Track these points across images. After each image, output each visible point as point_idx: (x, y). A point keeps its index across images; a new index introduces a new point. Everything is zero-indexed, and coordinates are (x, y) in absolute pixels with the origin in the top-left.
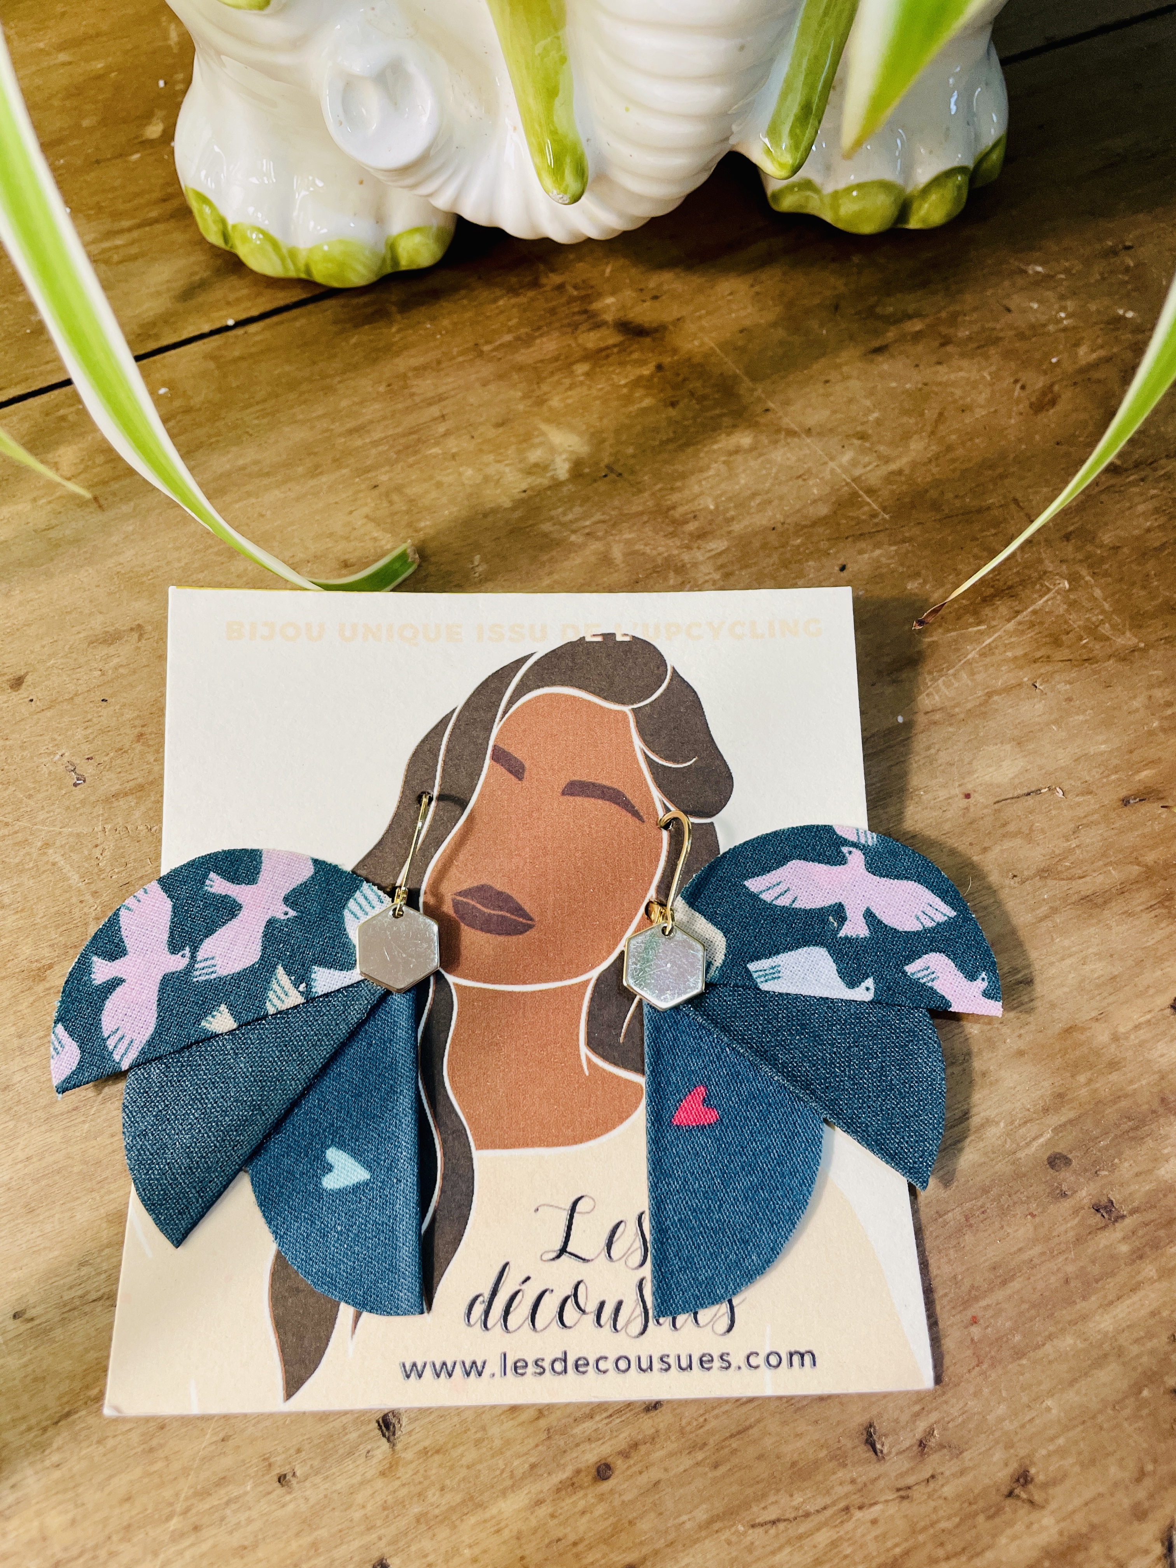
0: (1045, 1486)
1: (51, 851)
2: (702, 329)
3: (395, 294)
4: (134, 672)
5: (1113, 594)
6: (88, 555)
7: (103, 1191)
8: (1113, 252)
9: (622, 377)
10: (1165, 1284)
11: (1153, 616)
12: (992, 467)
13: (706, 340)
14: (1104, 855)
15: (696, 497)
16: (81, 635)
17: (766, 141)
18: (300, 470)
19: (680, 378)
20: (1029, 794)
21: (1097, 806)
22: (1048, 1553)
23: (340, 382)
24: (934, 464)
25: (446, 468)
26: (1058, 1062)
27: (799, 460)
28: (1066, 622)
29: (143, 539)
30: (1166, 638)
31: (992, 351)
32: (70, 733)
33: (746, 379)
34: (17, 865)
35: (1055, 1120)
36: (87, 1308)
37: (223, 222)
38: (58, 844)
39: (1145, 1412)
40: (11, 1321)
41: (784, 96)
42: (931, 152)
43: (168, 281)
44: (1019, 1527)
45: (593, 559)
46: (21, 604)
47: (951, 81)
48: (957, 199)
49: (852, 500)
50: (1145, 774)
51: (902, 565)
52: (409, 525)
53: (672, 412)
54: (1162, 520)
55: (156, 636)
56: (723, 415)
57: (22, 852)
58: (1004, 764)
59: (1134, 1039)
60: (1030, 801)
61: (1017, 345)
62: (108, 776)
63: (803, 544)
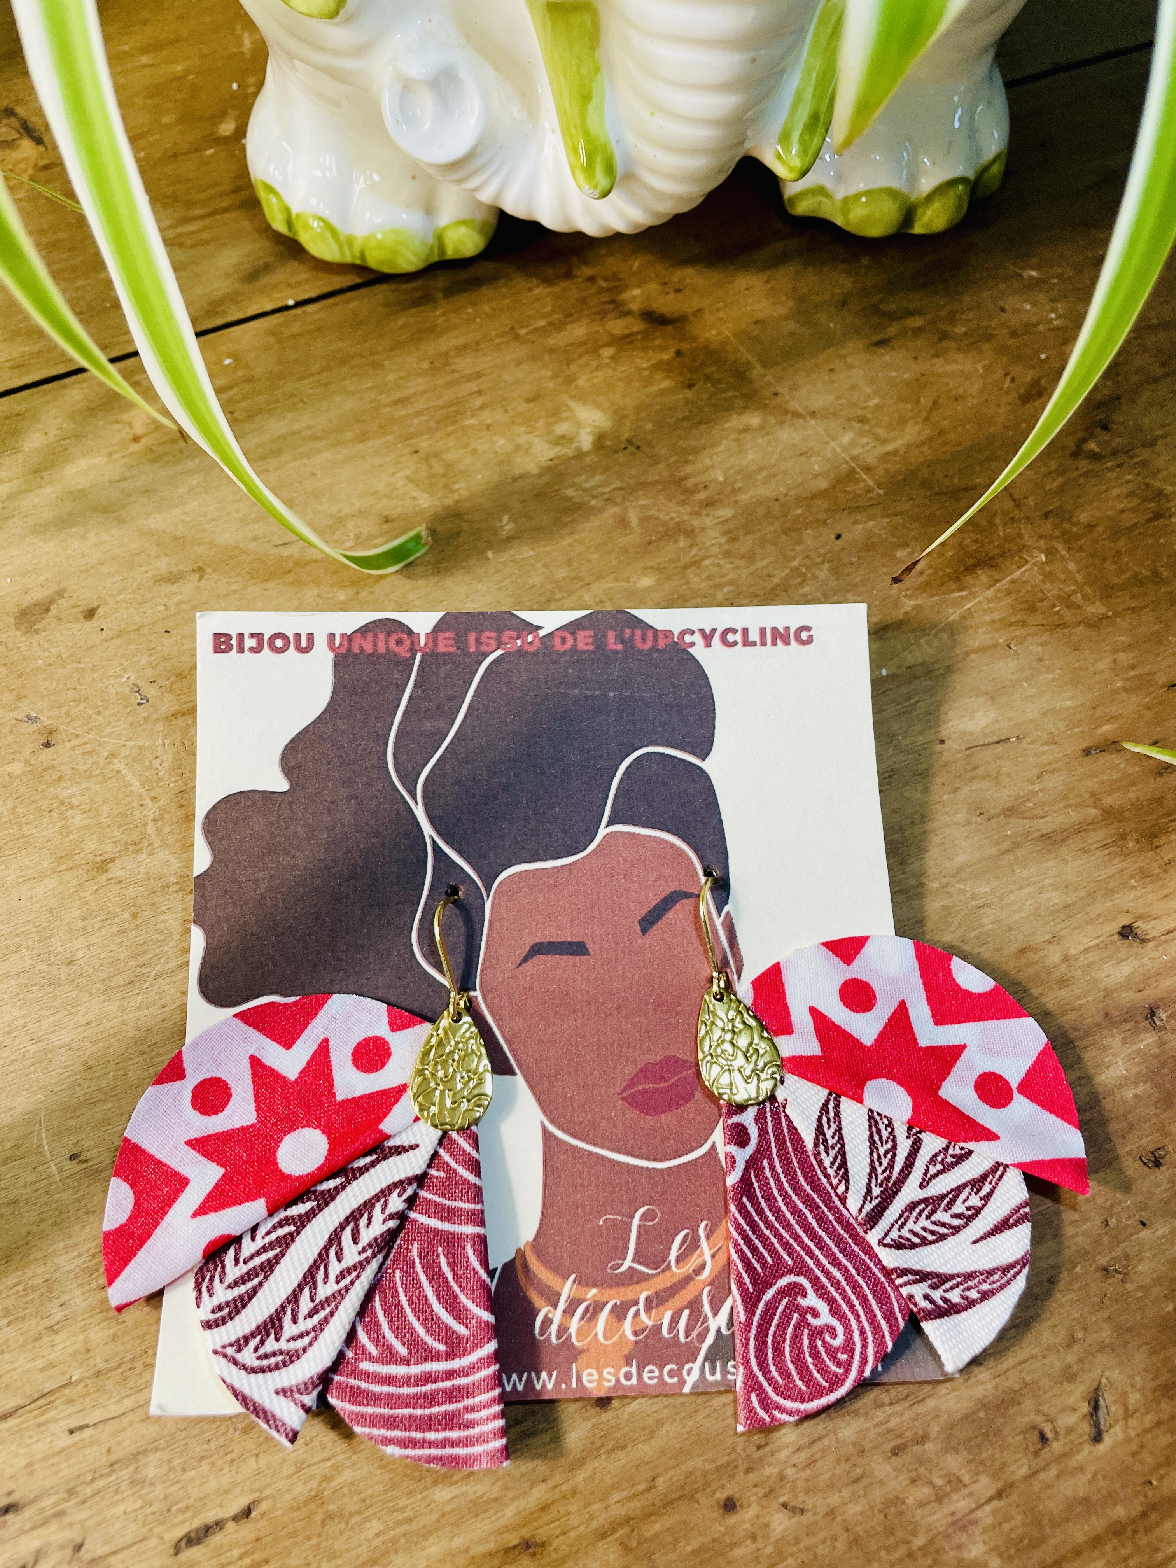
1: (116, 761)
2: (719, 320)
3: (441, 281)
5: (1087, 567)
6: (156, 505)
7: (153, 1054)
9: (644, 361)
11: (1121, 588)
12: (980, 451)
13: (723, 330)
14: (1065, 798)
16: (149, 574)
17: (779, 148)
18: (349, 435)
19: (697, 364)
20: (998, 742)
21: (1060, 755)
22: (983, 1404)
23: (388, 358)
24: (926, 446)
25: (481, 437)
27: (802, 439)
28: (1041, 591)
29: (207, 492)
30: (1132, 608)
31: (986, 346)
32: (135, 659)
33: (757, 365)
34: (86, 771)
37: (288, 211)
38: (122, 755)
39: (1077, 1286)
40: (68, 1162)
41: (795, 106)
42: (934, 163)
43: (237, 264)
45: (610, 521)
46: (95, 545)
47: (956, 99)
48: (958, 208)
49: (850, 476)
50: (1106, 728)
51: (893, 535)
52: (446, 487)
53: (690, 394)
54: (1135, 502)
55: (215, 576)
56: (735, 397)
57: (90, 761)
58: (977, 715)
59: (1083, 960)
60: (999, 748)
61: (1011, 342)
62: (168, 697)
63: (803, 514)
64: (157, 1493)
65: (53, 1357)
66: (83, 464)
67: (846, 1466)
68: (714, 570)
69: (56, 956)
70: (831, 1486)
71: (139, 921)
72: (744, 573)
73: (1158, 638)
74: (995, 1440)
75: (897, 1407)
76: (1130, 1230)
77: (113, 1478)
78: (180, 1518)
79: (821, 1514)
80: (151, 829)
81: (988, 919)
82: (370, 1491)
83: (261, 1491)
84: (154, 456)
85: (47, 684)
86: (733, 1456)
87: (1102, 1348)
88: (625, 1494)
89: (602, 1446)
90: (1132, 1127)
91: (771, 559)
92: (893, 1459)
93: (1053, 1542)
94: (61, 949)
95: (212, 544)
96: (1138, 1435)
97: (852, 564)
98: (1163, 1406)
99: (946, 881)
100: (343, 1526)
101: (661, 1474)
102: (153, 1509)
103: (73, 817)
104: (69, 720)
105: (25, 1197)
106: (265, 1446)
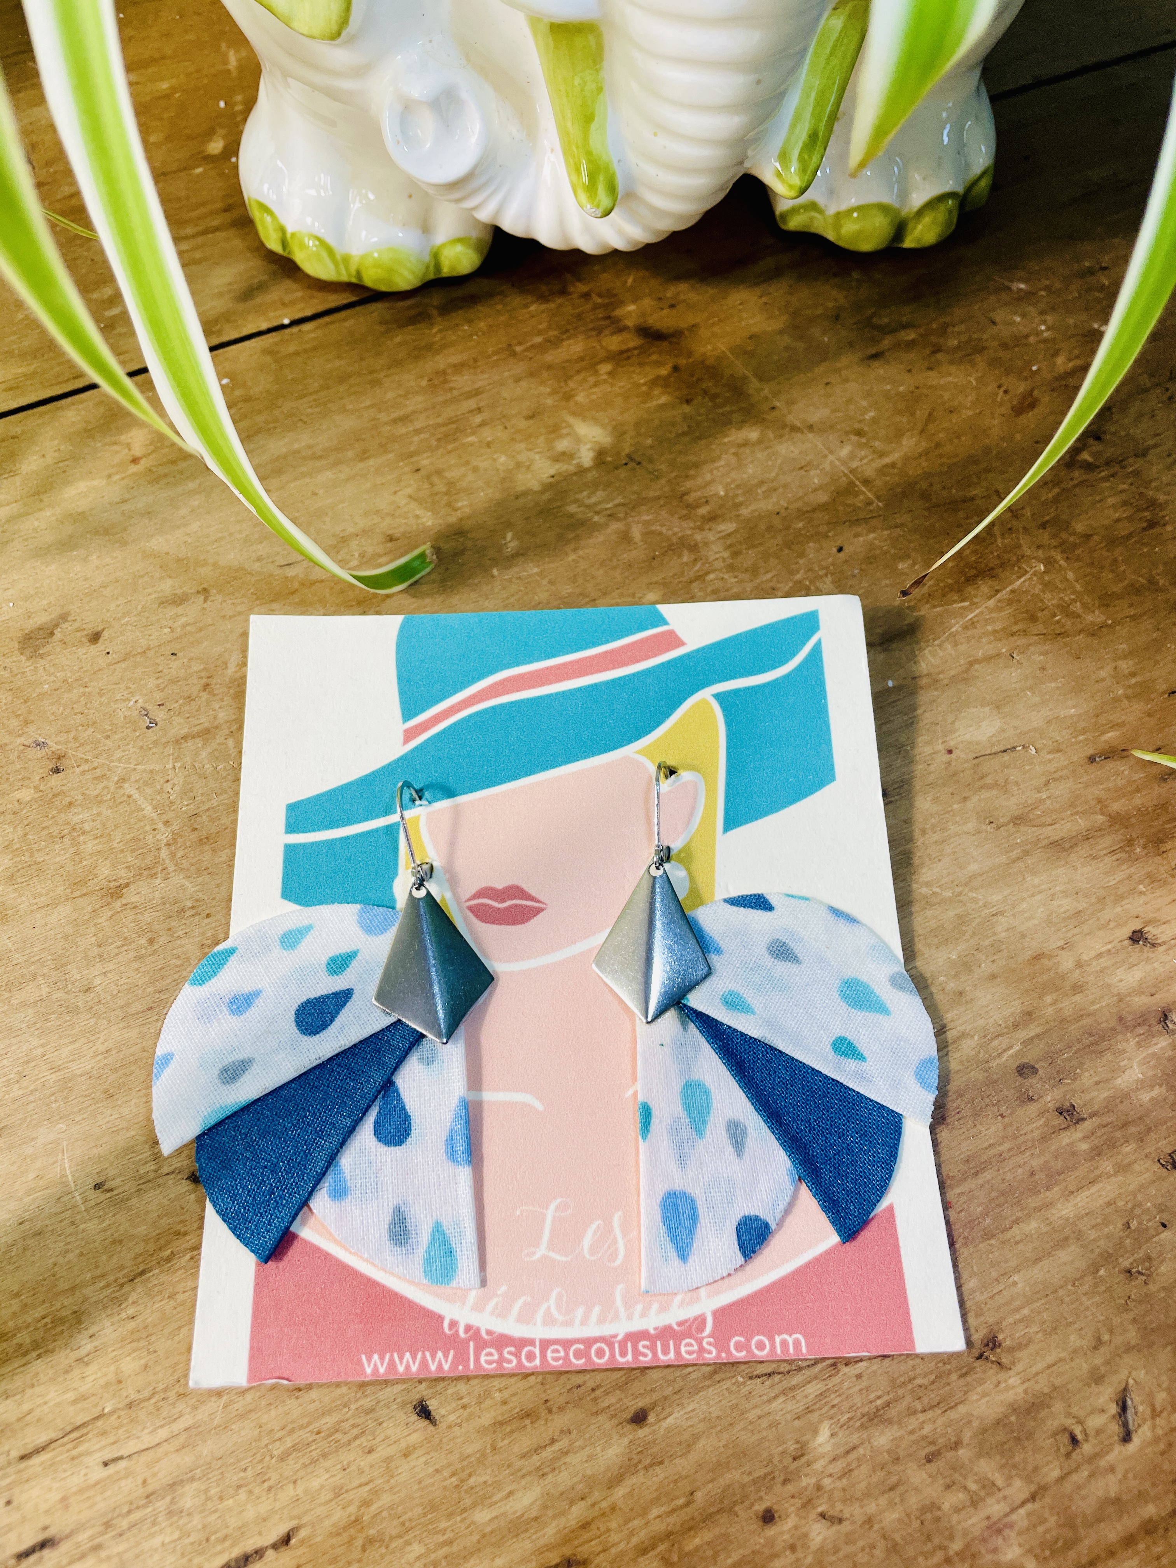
0: (1012, 1350)
1: (126, 785)
2: (715, 335)
3: (436, 299)
4: (201, 630)
5: (1086, 576)
6: (158, 526)
8: (1091, 272)
9: (642, 377)
10: (1120, 1178)
11: (1119, 597)
12: (976, 462)
13: (719, 344)
14: (1072, 805)
15: (708, 484)
16: (153, 596)
17: (778, 165)
18: (350, 454)
19: (694, 379)
20: (1005, 751)
21: (1066, 763)
22: (1014, 1409)
23: (386, 376)
24: (923, 458)
25: (482, 455)
26: (1027, 984)
27: (801, 452)
28: (1042, 601)
29: (208, 513)
30: (1131, 617)
31: (978, 358)
32: (143, 682)
33: (754, 380)
34: (97, 796)
35: (1023, 1034)
36: (161, 1181)
37: (283, 230)
38: (133, 779)
39: (1101, 1289)
40: (93, 1191)
41: (794, 125)
42: (924, 179)
43: (230, 284)
44: (989, 1385)
45: (614, 537)
46: (97, 568)
47: (944, 114)
48: (948, 223)
49: (849, 489)
50: (1111, 735)
51: (894, 547)
52: (449, 504)
53: (687, 409)
54: (1130, 511)
55: (220, 598)
56: (733, 412)
57: (101, 786)
58: (983, 724)
59: (1095, 966)
60: (1006, 757)
61: (1001, 354)
62: (177, 720)
63: (804, 527)
64: (195, 1522)
65: (84, 1389)
66: (82, 486)
67: (881, 1474)
68: (719, 584)
69: (73, 983)
70: (867, 1494)
71: (156, 947)
72: (749, 587)
73: (1157, 646)
74: (1026, 1443)
75: (930, 1414)
76: (1152, 1232)
77: (150, 1509)
78: (219, 1548)
79: (859, 1523)
80: (164, 853)
81: (1001, 926)
82: (409, 1515)
83: (300, 1518)
84: (154, 477)
85: (54, 708)
86: (769, 1469)
87: (1129, 1349)
88: (663, 1509)
89: (640, 1462)
90: (1149, 1130)
91: (774, 573)
92: (928, 1466)
93: (1087, 1542)
94: (78, 977)
95: (215, 565)
96: (1166, 1434)
97: (854, 576)
99: (958, 890)
100: (383, 1550)
101: (698, 1489)
102: (191, 1539)
103: (85, 843)
104: (77, 744)
105: (50, 1228)
106: (302, 1473)
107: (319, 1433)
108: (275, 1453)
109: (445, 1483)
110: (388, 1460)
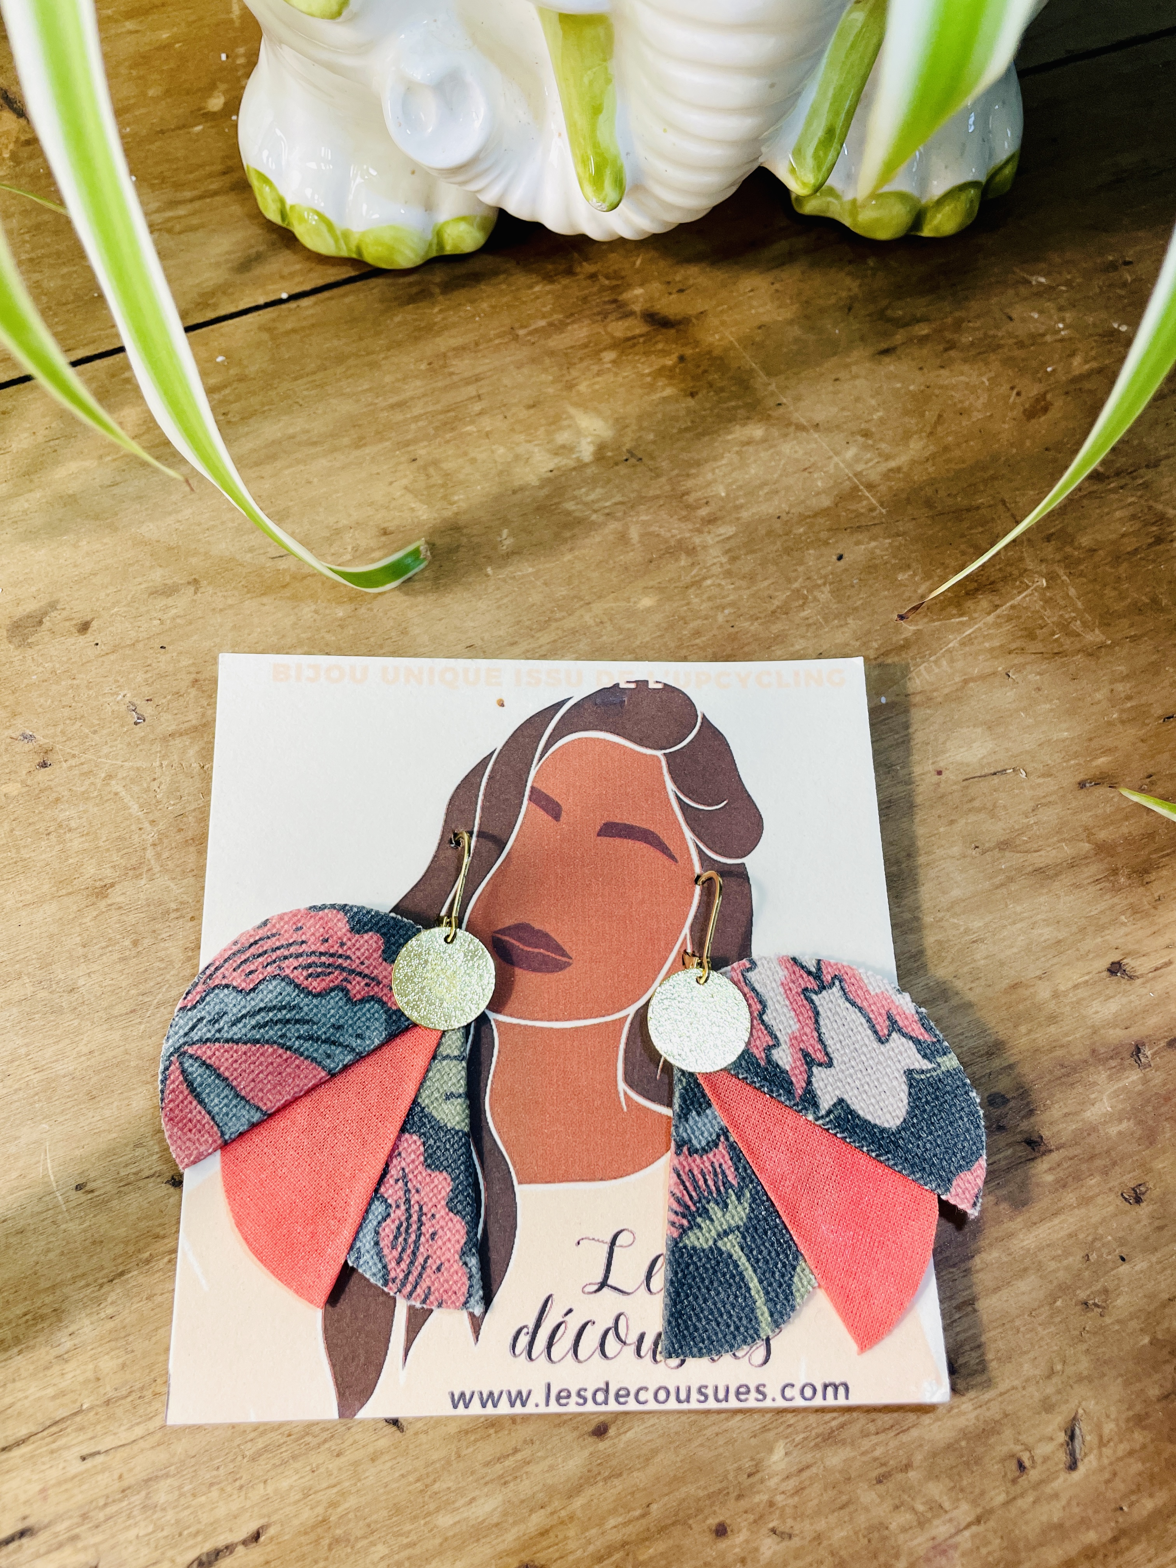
0: (967, 1377)
1: (113, 782)
2: (723, 323)
3: (438, 276)
4: (191, 623)
5: (1087, 593)
6: (149, 512)
8: (1113, 267)
9: (646, 367)
10: (1083, 1210)
11: (1120, 616)
12: (984, 469)
13: (727, 334)
14: (1059, 832)
16: (143, 586)
18: (346, 441)
19: (700, 371)
20: (995, 774)
21: (1056, 788)
22: (965, 1434)
23: (385, 358)
24: (930, 463)
25: (480, 446)
26: (1003, 1013)
27: (806, 453)
28: (1042, 618)
29: (200, 499)
30: (1131, 637)
31: (992, 357)
32: (131, 676)
33: (761, 373)
34: (83, 793)
35: (996, 1063)
36: (141, 1184)
37: (282, 202)
38: (120, 776)
39: (1057, 1319)
40: (74, 1192)
42: (946, 167)
43: (228, 253)
45: (611, 537)
46: (87, 554)
48: (969, 212)
49: (853, 494)
50: (1102, 761)
51: (895, 557)
52: (445, 497)
53: (691, 402)
54: (1137, 525)
55: (210, 590)
56: (738, 407)
57: (87, 782)
58: (975, 745)
59: (1072, 997)
60: (996, 780)
61: (1018, 353)
62: (165, 716)
63: (805, 533)
64: (168, 1518)
65: (64, 1384)
66: (73, 466)
67: (831, 1493)
68: (715, 591)
69: (58, 983)
70: (818, 1512)
71: (140, 949)
72: (745, 594)
73: (1155, 669)
74: (975, 1468)
75: (882, 1437)
76: (1110, 1265)
77: (125, 1503)
78: (191, 1542)
79: (808, 1539)
80: (150, 853)
81: (980, 953)
82: (374, 1517)
83: (269, 1516)
85: (42, 700)
86: (724, 1484)
87: (1080, 1379)
88: (620, 1520)
89: (599, 1473)
90: (1114, 1164)
91: (772, 580)
92: (878, 1486)
94: (62, 977)
95: (207, 555)
96: (1111, 1464)
97: (853, 586)
98: (1136, 1435)
99: (940, 915)
101: (655, 1501)
102: (165, 1533)
103: (71, 840)
104: (65, 739)
105: (32, 1227)
106: (272, 1473)
107: (289, 1435)
108: (247, 1453)
109: (410, 1488)
110: (356, 1464)
